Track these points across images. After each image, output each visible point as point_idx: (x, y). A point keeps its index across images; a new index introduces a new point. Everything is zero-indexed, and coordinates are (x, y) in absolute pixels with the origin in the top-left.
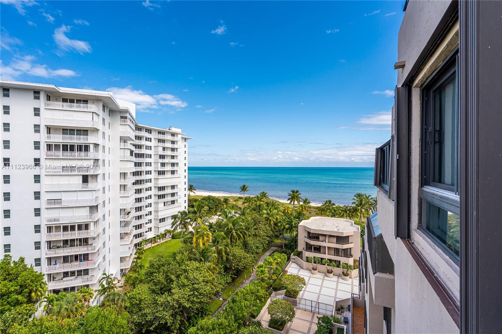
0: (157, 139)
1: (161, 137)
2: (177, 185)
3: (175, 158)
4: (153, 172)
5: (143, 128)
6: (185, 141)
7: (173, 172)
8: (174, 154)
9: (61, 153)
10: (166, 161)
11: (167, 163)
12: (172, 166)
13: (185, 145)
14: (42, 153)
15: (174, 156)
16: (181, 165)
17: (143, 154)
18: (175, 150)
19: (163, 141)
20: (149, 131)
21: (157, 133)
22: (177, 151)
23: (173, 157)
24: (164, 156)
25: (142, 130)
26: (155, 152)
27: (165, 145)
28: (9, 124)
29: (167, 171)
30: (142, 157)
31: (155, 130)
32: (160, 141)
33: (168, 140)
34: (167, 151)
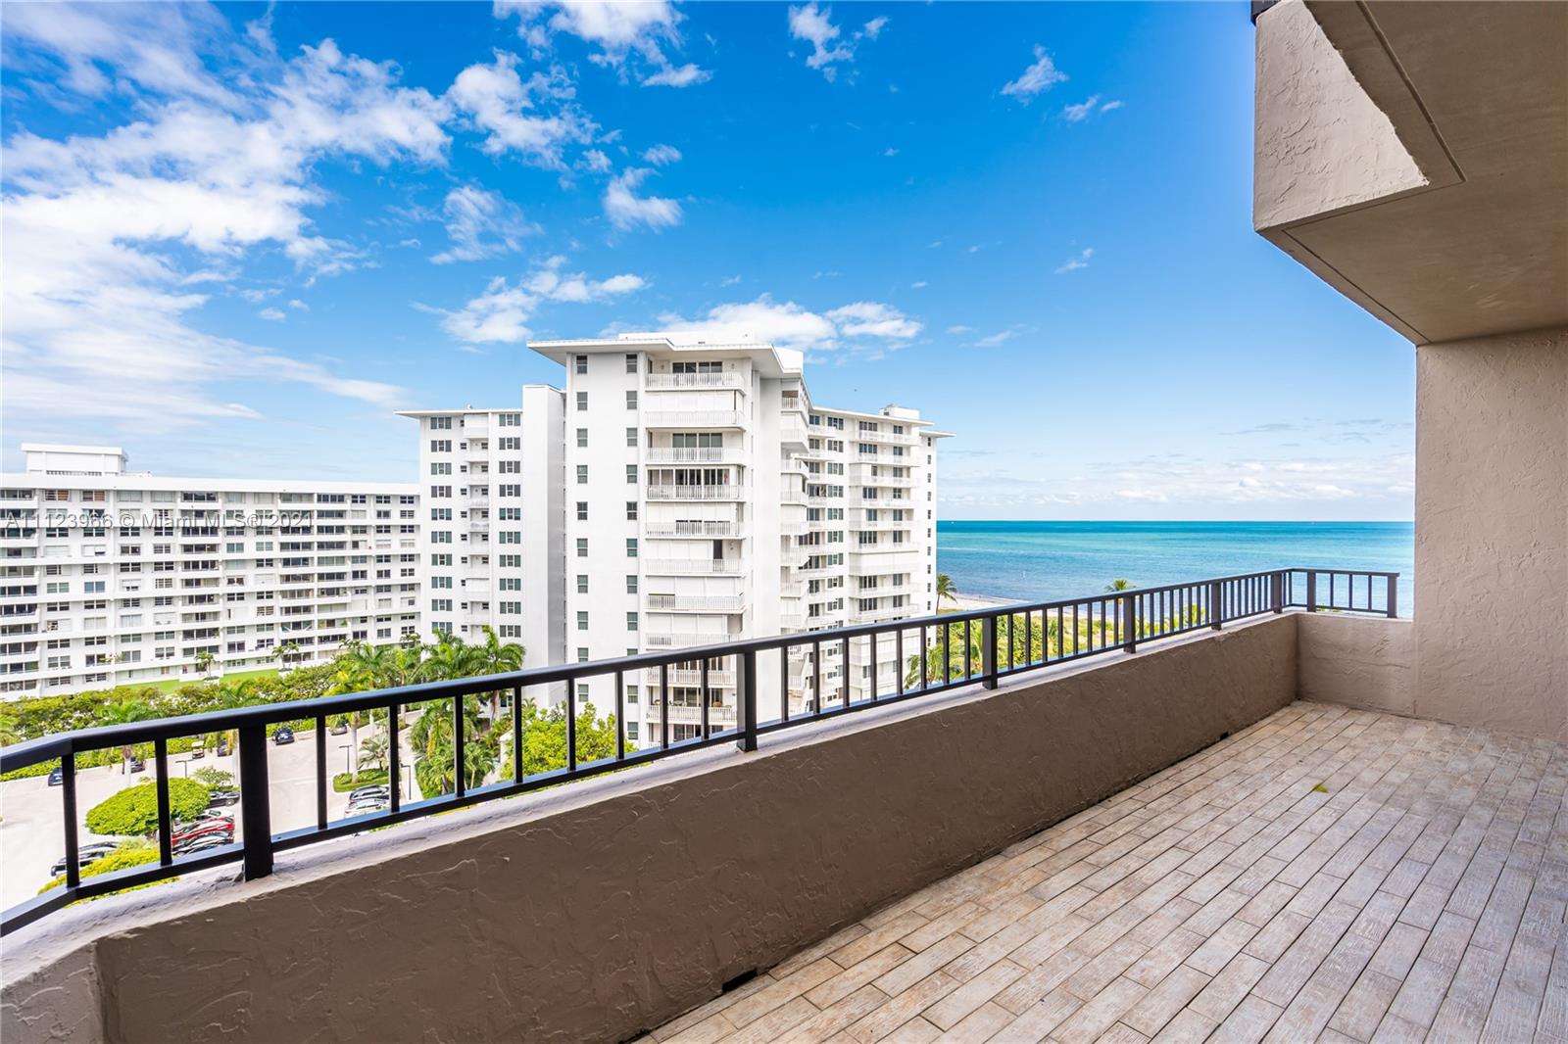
0: (857, 442)
1: (867, 436)
2: (908, 574)
3: (904, 494)
4: (846, 535)
5: (824, 414)
6: (929, 445)
7: (897, 536)
8: (903, 482)
9: (675, 489)
10: (880, 503)
11: (883, 511)
12: (895, 520)
13: (929, 457)
14: (639, 492)
15: (900, 490)
16: (920, 514)
17: (824, 486)
18: (905, 473)
19: (872, 448)
20: (836, 422)
21: (857, 427)
22: (908, 476)
23: (897, 493)
24: (875, 489)
25: (821, 422)
26: (852, 479)
27: (876, 460)
28: (586, 430)
29: (883, 533)
30: (820, 493)
31: (852, 419)
32: (864, 448)
33: (884, 446)
34: (882, 475)
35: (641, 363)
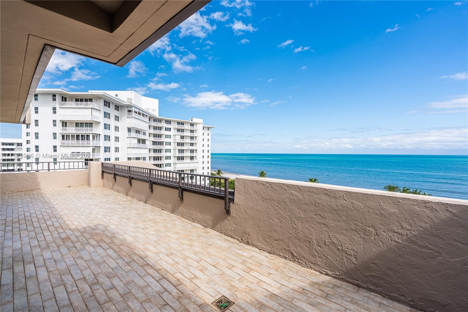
0: (176, 128)
1: (180, 127)
2: (196, 170)
3: (194, 145)
4: (172, 157)
5: (163, 119)
6: (208, 130)
7: (192, 158)
8: (194, 141)
10: (184, 148)
11: (186, 150)
12: (191, 153)
13: (208, 134)
14: (58, 142)
15: (193, 144)
16: (200, 151)
17: (163, 142)
18: (195, 138)
19: (183, 131)
20: (168, 122)
21: (176, 123)
22: (196, 139)
23: (192, 144)
24: (183, 143)
25: (162, 122)
26: (174, 140)
27: (184, 134)
28: (38, 120)
29: (186, 157)
30: (162, 144)
31: (174, 121)
32: (178, 130)
33: (187, 130)
34: (186, 139)
35: (58, 98)
